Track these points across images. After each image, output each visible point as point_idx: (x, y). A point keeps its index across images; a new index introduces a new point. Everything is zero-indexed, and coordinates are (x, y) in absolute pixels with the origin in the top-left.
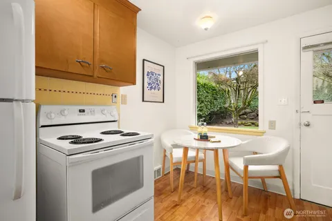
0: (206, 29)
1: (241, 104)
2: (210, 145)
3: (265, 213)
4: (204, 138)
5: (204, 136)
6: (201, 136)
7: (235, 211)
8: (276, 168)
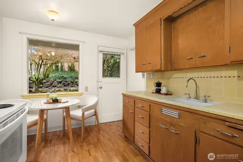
0: (53, 20)
1: (41, 76)
2: (60, 105)
3: (90, 136)
4: (56, 101)
5: (55, 100)
6: (53, 100)
7: (77, 143)
8: (93, 110)
